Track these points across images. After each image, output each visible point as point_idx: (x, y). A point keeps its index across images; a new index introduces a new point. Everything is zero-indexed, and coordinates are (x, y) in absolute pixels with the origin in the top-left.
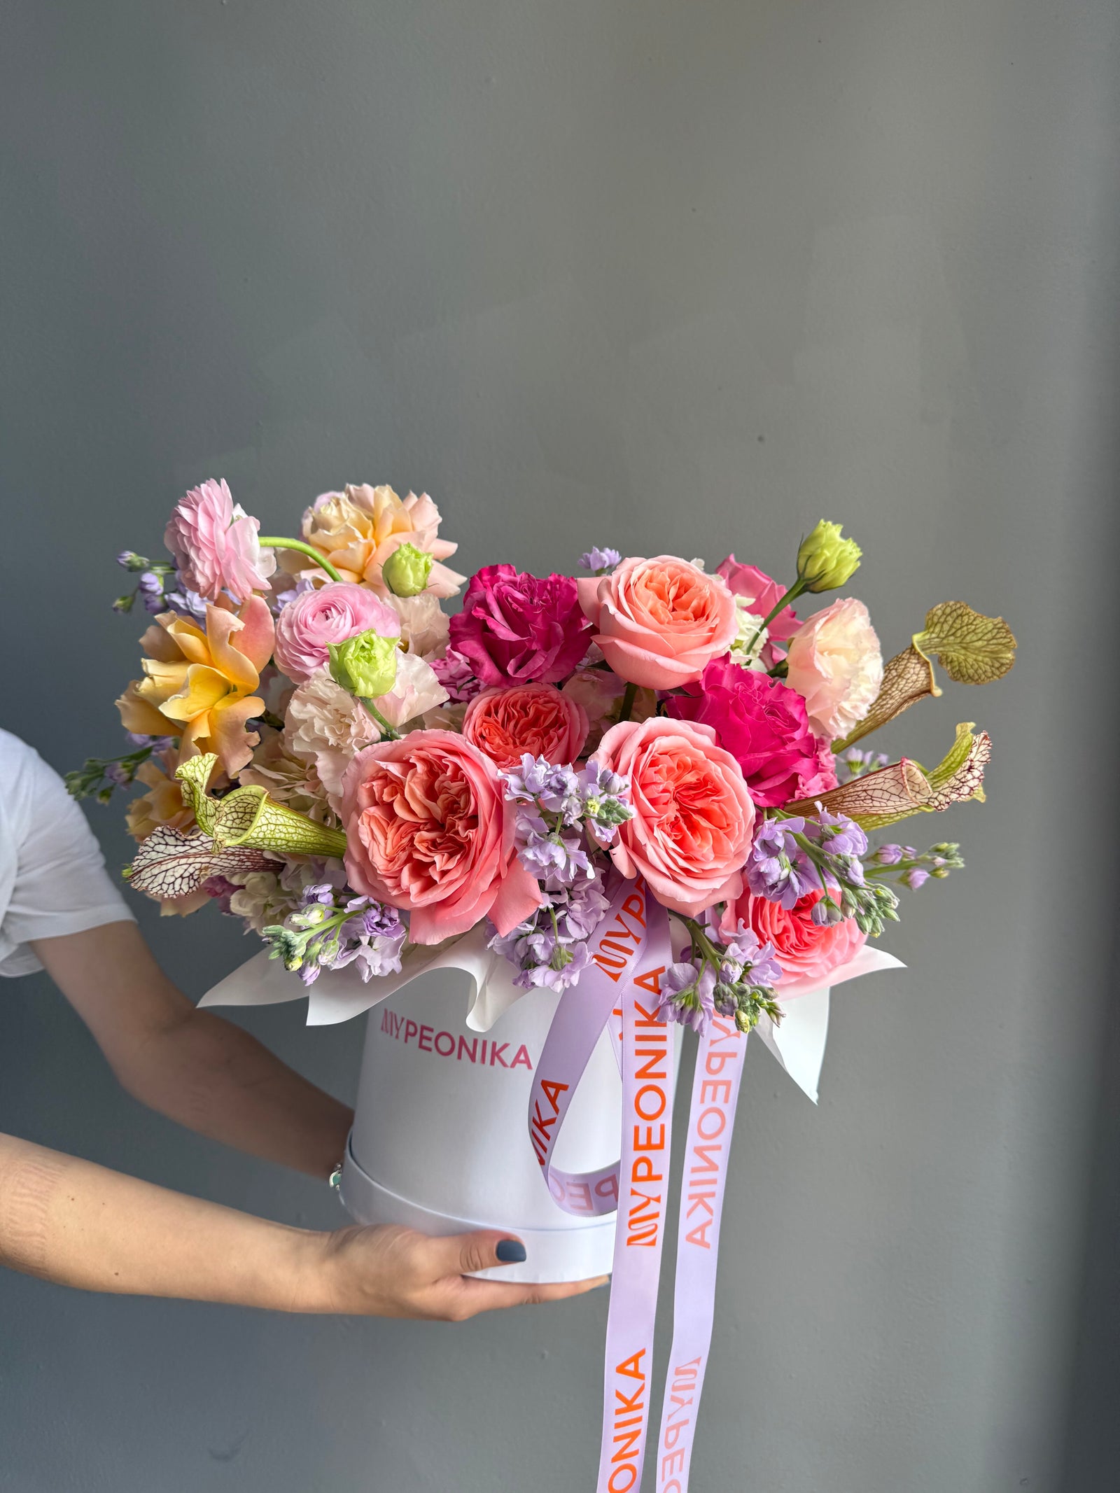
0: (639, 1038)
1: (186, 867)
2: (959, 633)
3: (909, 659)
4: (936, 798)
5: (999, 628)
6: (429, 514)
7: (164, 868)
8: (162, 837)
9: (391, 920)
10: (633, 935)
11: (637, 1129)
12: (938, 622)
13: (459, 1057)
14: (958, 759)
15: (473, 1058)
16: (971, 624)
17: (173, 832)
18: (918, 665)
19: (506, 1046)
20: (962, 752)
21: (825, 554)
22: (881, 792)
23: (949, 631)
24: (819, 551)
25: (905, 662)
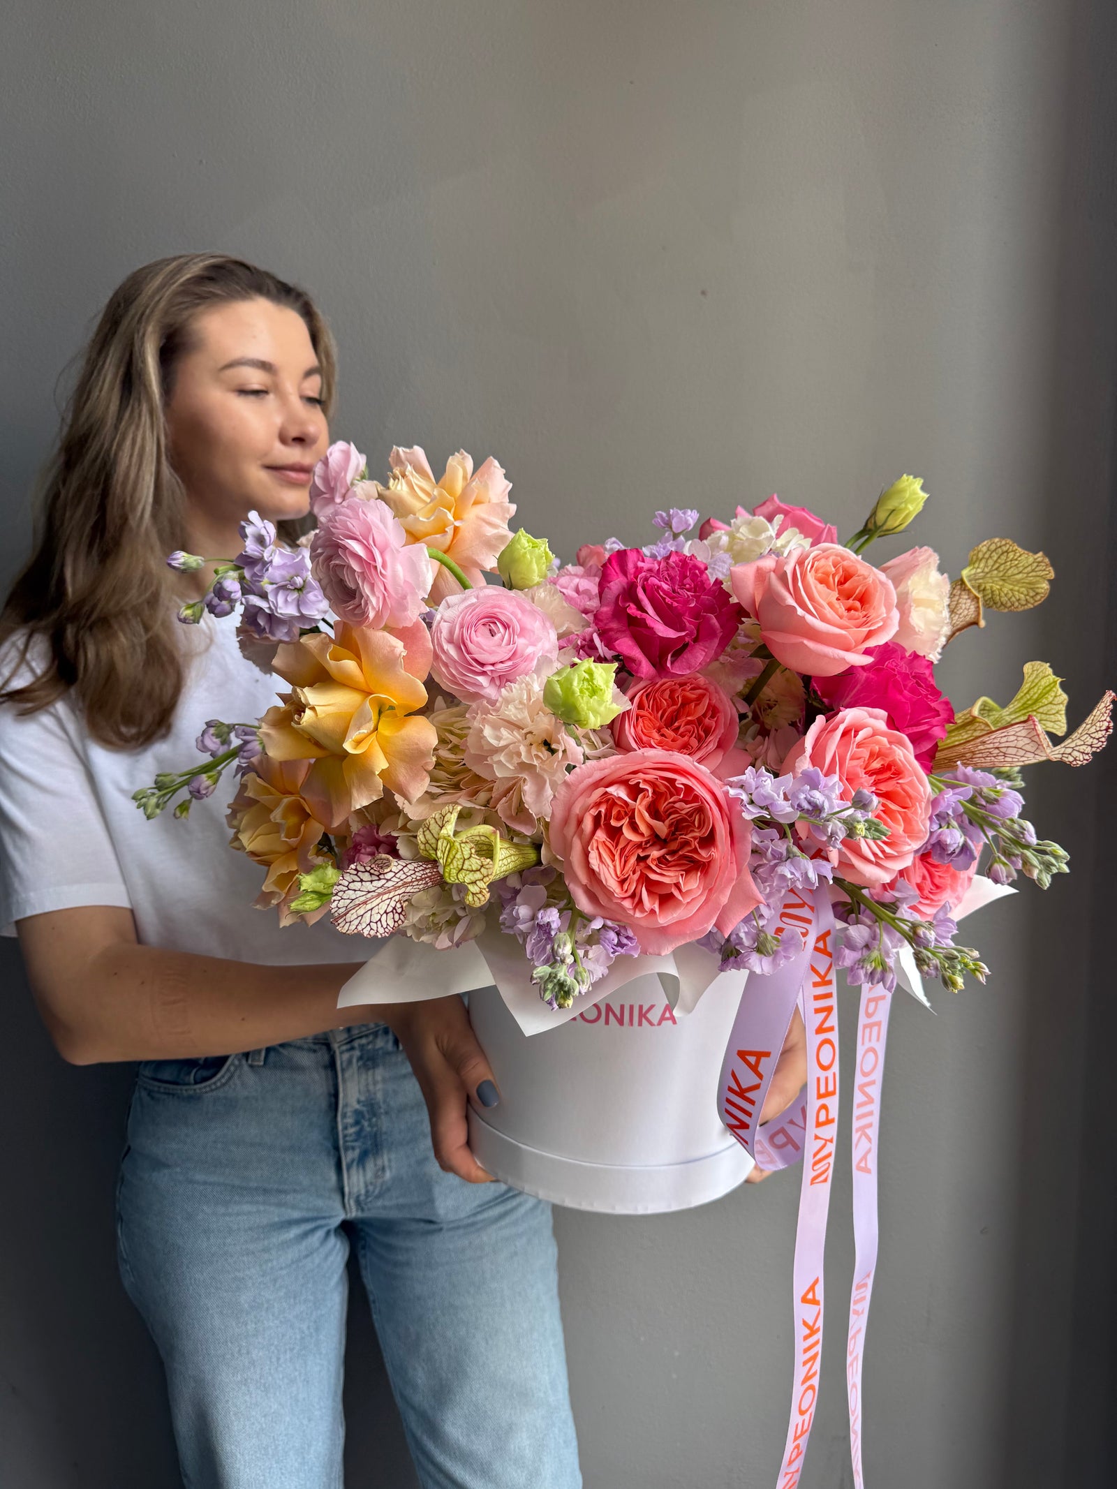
0: (817, 998)
1: (388, 902)
2: (1001, 568)
3: (960, 594)
4: (1070, 754)
5: (1039, 562)
6: (497, 483)
7: (369, 907)
8: (356, 875)
9: (628, 938)
10: (808, 906)
11: (818, 1079)
12: (983, 558)
13: (607, 1022)
14: (1035, 697)
15: (621, 1022)
16: (1016, 560)
17: (368, 869)
18: (969, 601)
19: (652, 1007)
20: (1039, 691)
21: (908, 509)
22: (1016, 749)
23: (992, 566)
24: (903, 505)
25: (957, 598)
